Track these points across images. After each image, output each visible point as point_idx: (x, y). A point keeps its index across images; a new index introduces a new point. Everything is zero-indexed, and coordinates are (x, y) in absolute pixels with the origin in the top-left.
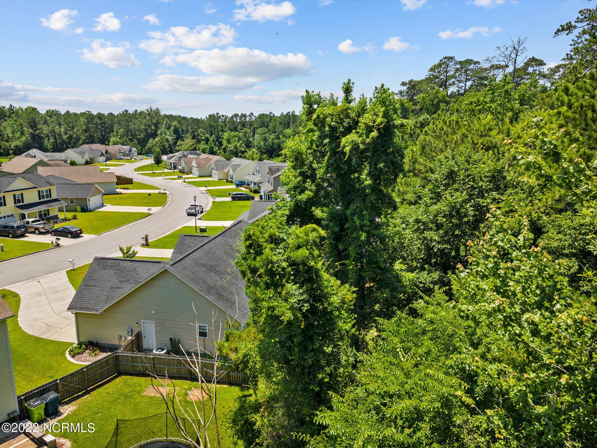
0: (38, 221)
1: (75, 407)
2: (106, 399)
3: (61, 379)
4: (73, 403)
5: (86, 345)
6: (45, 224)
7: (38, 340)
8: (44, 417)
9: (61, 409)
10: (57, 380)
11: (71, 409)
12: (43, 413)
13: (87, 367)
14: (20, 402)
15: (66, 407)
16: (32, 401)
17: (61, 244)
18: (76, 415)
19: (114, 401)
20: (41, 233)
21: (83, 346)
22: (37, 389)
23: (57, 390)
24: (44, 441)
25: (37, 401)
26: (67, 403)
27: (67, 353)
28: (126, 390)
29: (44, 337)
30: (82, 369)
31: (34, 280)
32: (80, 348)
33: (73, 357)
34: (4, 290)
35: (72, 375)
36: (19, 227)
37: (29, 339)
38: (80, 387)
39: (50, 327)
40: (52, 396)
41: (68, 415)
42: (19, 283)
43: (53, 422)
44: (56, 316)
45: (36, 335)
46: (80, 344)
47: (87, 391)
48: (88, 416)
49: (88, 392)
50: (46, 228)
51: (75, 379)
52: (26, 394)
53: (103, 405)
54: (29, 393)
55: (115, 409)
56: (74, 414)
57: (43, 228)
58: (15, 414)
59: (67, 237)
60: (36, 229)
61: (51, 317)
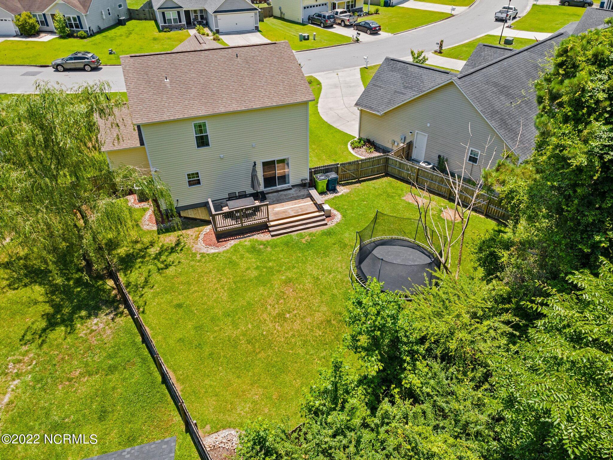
0: (345, 12)
1: (348, 191)
2: (372, 192)
3: (341, 164)
4: (347, 186)
5: (364, 142)
6: (350, 16)
7: (330, 126)
8: (325, 190)
9: (339, 188)
10: (338, 164)
11: (345, 191)
12: (325, 187)
13: (362, 160)
14: (311, 173)
15: (342, 188)
16: (319, 175)
17: (360, 40)
18: (348, 197)
19: (378, 196)
20: (346, 26)
21: (362, 142)
22: (324, 166)
23: (337, 173)
24: (322, 208)
25: (322, 176)
26: (343, 185)
27: (349, 144)
28: (389, 190)
29: (335, 125)
30: (357, 161)
31: (334, 72)
32: (360, 142)
33: (353, 149)
34: (312, 76)
35: (350, 163)
36: (329, 17)
37: (323, 124)
38: (355, 176)
39: (340, 118)
40: (333, 175)
41: (342, 195)
42: (322, 73)
43: (330, 196)
44: (346, 109)
45: (329, 122)
46: (360, 139)
47: (359, 180)
48: (356, 201)
49: (359, 182)
50: (351, 21)
51: (352, 168)
52: (315, 168)
53: (369, 196)
54: (317, 168)
55: (377, 202)
56: (347, 195)
57: (348, 20)
58: (307, 181)
59: (366, 33)
60: (343, 21)
61: (342, 109)
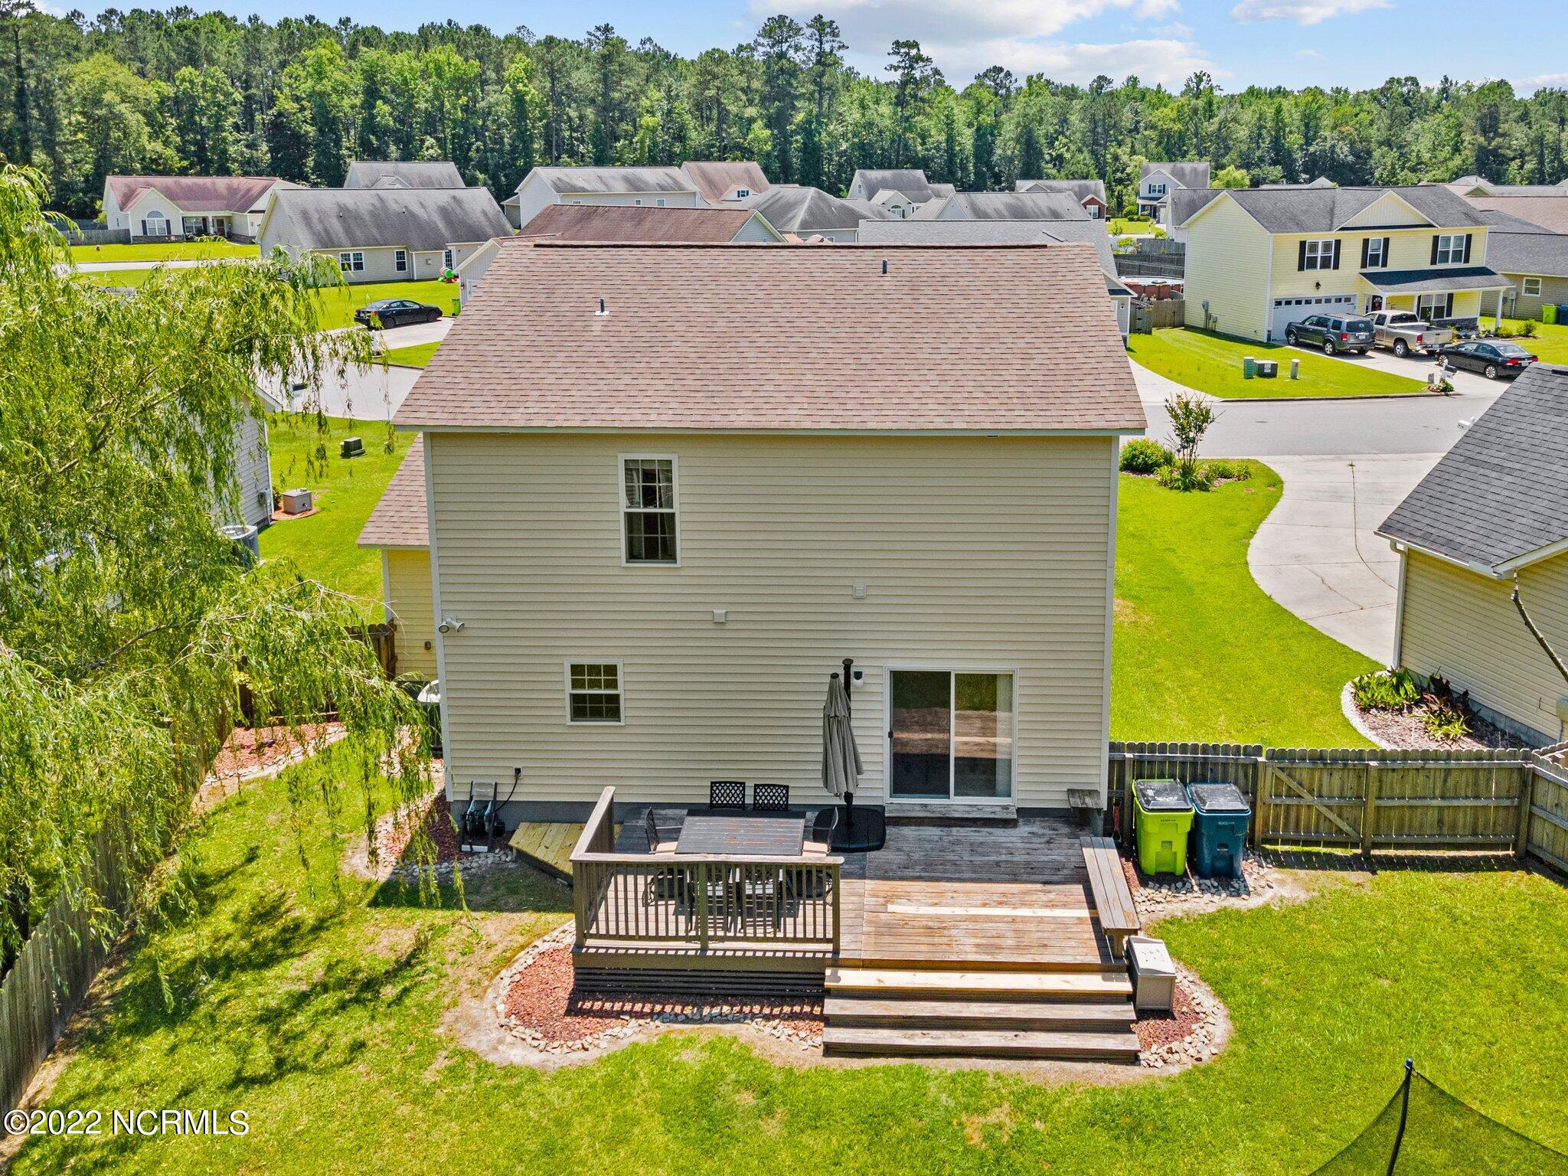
0: (1412, 318)
1: (1302, 896)
2: (1438, 934)
3: (1273, 756)
4: (1302, 873)
5: (1420, 689)
6: (1428, 329)
7: (1279, 612)
8: (1181, 864)
9: (1251, 870)
10: (1258, 750)
11: (1285, 892)
12: (1180, 847)
13: (1383, 756)
14: (1117, 767)
15: (1272, 873)
16: (1157, 783)
17: (1457, 390)
18: (1294, 928)
19: (1466, 962)
20: (1408, 354)
21: (1409, 686)
22: (1184, 748)
23: (1250, 791)
24: (1130, 954)
25: (1171, 791)
26: (1282, 862)
27: (1348, 689)
28: (1537, 946)
29: (1299, 613)
30: (1359, 756)
31: (1340, 459)
32: (1396, 688)
33: (1365, 710)
34: (1256, 462)
35: (1318, 758)
36: (1353, 327)
37: (1255, 600)
38: (1346, 828)
39: (1328, 588)
40: (1224, 799)
41: (1265, 910)
42: (1297, 458)
43: (1201, 902)
44: (1362, 567)
45: (1277, 599)
46: (1400, 678)
47: (1366, 854)
48: (1334, 961)
49: (1369, 864)
50: (1426, 341)
51: (1333, 782)
52: (1141, 748)
53: (1413, 951)
54: (1152, 748)
55: (1460, 1001)
56: (1289, 916)
57: (1420, 338)
58: (1090, 802)
59: (1483, 374)
60: (1400, 340)
61: (1344, 565)
